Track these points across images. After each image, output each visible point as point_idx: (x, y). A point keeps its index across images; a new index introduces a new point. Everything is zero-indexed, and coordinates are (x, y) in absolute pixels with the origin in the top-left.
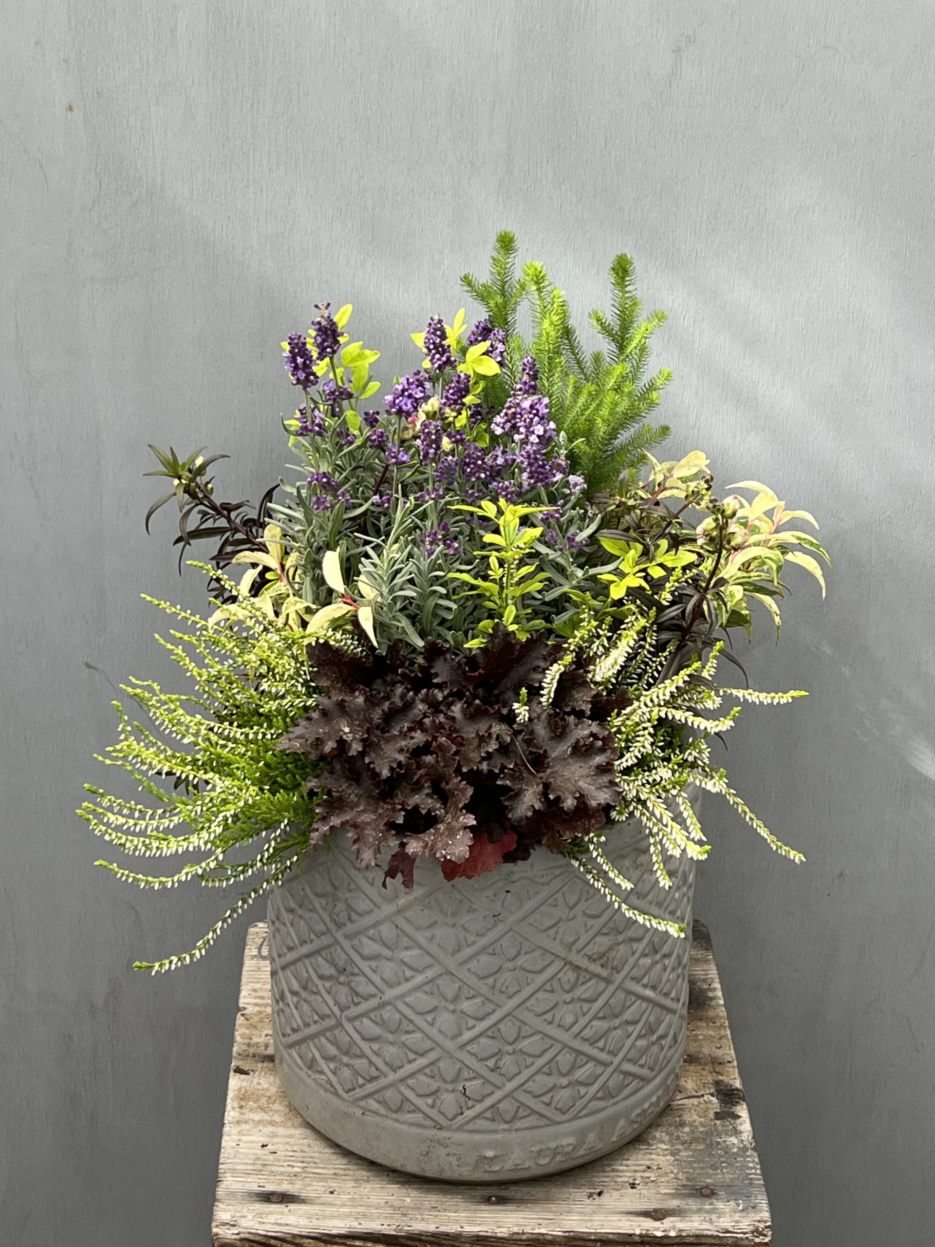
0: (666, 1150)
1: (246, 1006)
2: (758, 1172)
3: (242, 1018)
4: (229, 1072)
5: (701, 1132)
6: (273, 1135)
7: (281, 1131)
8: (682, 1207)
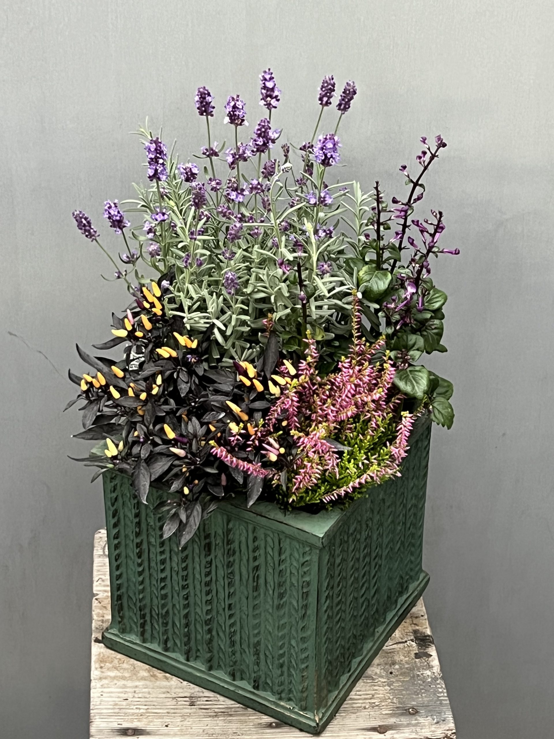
0: (385, 682)
1: (97, 593)
2: (446, 695)
3: (97, 602)
4: (91, 642)
5: (407, 668)
6: (125, 686)
7: (129, 683)
8: (397, 723)
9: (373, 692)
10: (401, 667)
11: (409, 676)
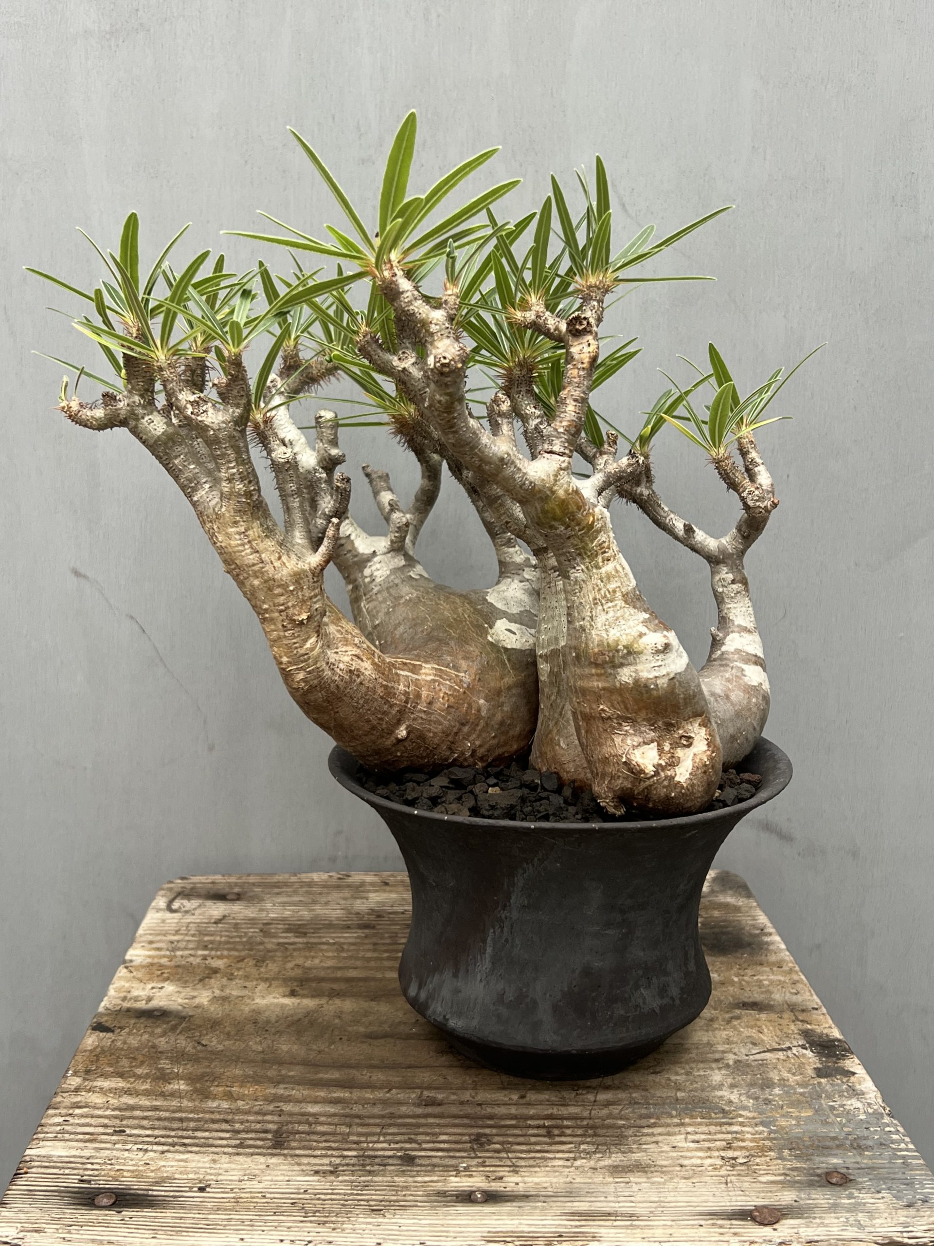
0: (754, 1118)
1: (134, 958)
2: (911, 1146)
3: (125, 970)
5: (801, 1094)
6: (126, 1107)
7: (140, 1102)
8: (802, 1202)
9: (729, 1136)
10: (787, 1093)
11: (810, 1108)
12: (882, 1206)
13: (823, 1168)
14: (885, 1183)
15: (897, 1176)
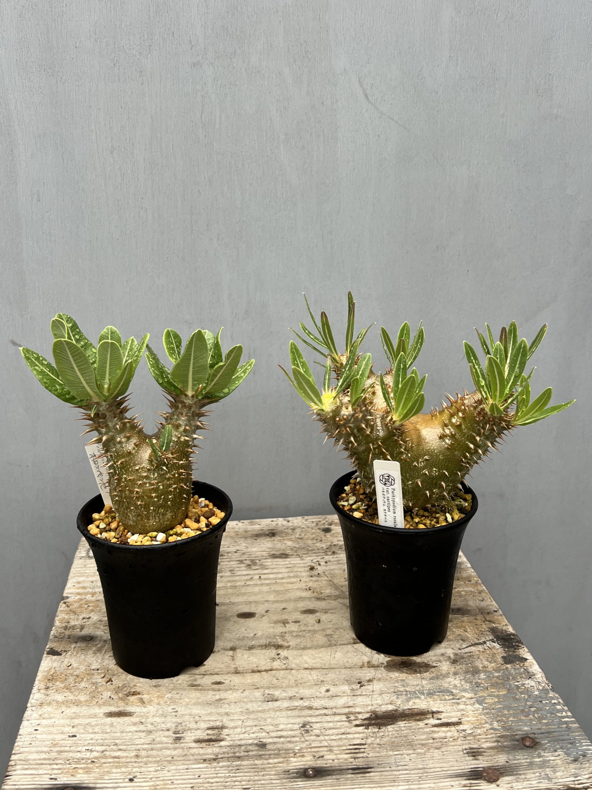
0: (472, 698)
1: (69, 595)
2: (569, 714)
3: (64, 605)
4: (44, 654)
5: (498, 677)
6: (76, 716)
7: (84, 710)
8: (511, 762)
9: (459, 714)
10: (488, 677)
11: (505, 688)
12: (559, 762)
13: (519, 735)
14: (558, 744)
15: (564, 738)
